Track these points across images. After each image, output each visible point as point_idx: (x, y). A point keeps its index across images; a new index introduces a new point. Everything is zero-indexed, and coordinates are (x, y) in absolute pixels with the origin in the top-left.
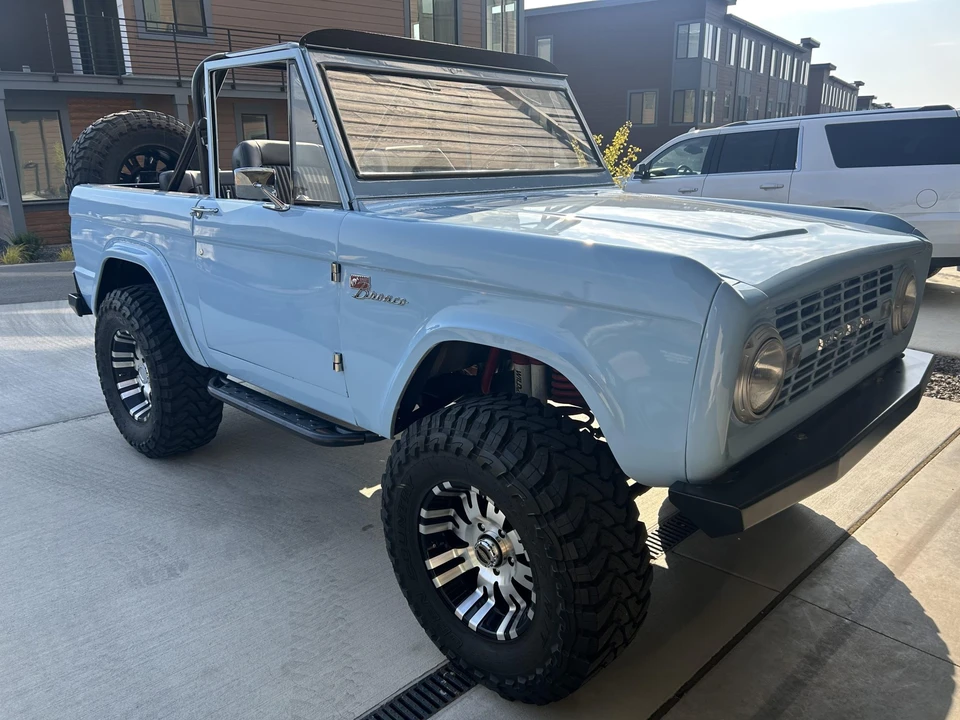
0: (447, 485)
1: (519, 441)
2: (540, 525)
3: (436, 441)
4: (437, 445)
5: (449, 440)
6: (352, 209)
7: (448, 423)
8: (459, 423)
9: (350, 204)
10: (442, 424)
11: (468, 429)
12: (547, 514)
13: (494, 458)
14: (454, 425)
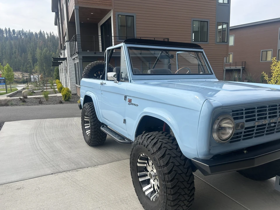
0: (144, 154)
1: (158, 145)
2: (160, 169)
3: (139, 142)
4: (140, 143)
5: (143, 142)
6: (131, 82)
7: (143, 137)
8: (146, 138)
9: (131, 81)
10: (142, 137)
11: (147, 140)
12: (162, 166)
13: (151, 149)
14: (145, 138)
